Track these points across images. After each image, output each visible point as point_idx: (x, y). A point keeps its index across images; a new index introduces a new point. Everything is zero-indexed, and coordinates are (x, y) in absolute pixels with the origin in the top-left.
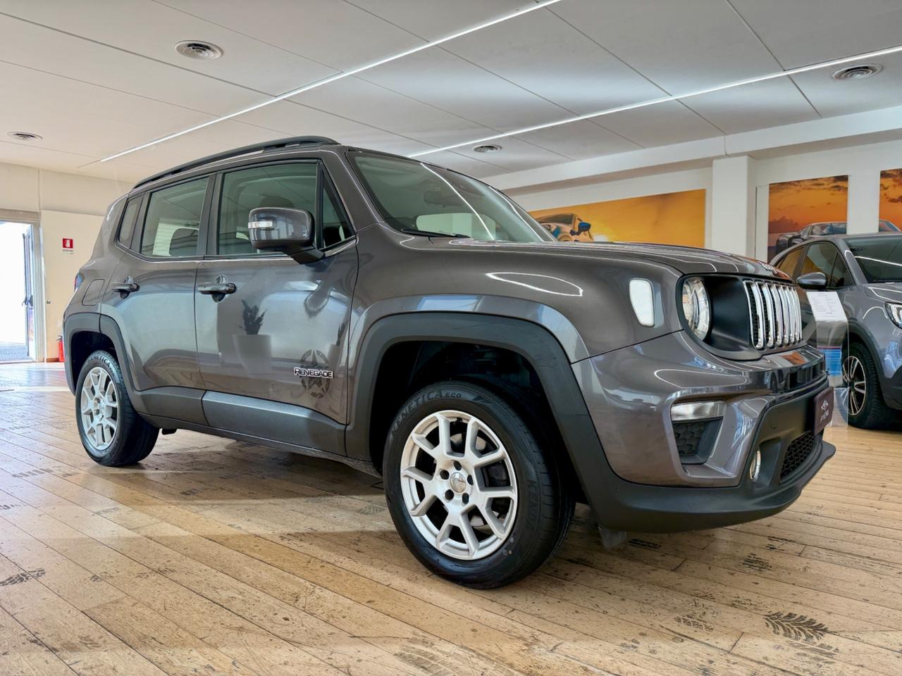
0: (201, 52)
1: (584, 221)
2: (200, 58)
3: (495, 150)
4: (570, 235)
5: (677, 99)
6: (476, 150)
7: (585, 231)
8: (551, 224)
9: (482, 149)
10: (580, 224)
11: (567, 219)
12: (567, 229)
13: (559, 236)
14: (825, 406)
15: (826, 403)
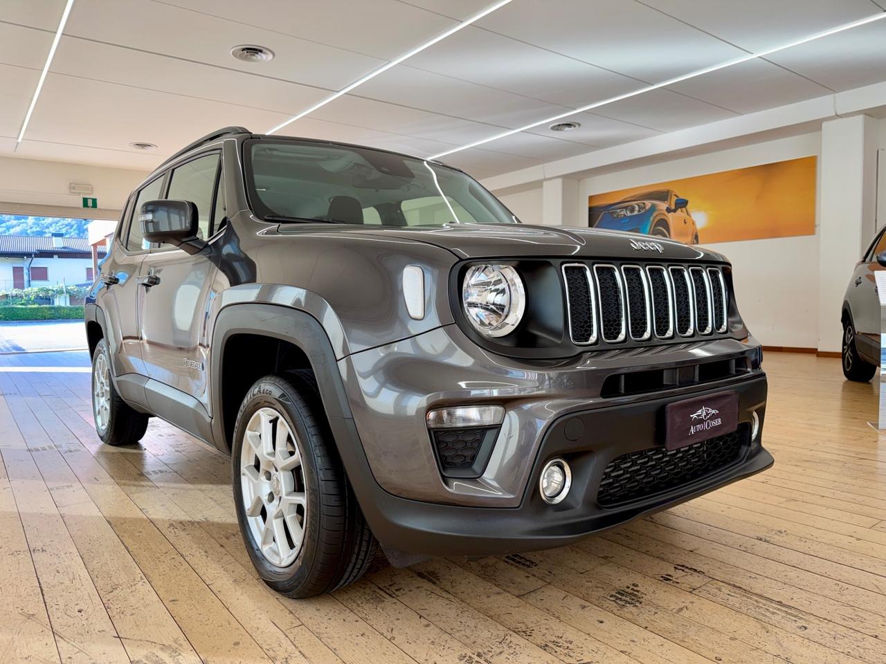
0: (254, 55)
1: (681, 197)
2: (253, 61)
3: (573, 128)
4: (666, 213)
5: (760, 57)
6: (553, 128)
7: (681, 208)
8: (646, 202)
9: (560, 127)
10: (677, 200)
11: (662, 195)
12: (663, 206)
13: (654, 215)
14: (707, 414)
15: (708, 410)
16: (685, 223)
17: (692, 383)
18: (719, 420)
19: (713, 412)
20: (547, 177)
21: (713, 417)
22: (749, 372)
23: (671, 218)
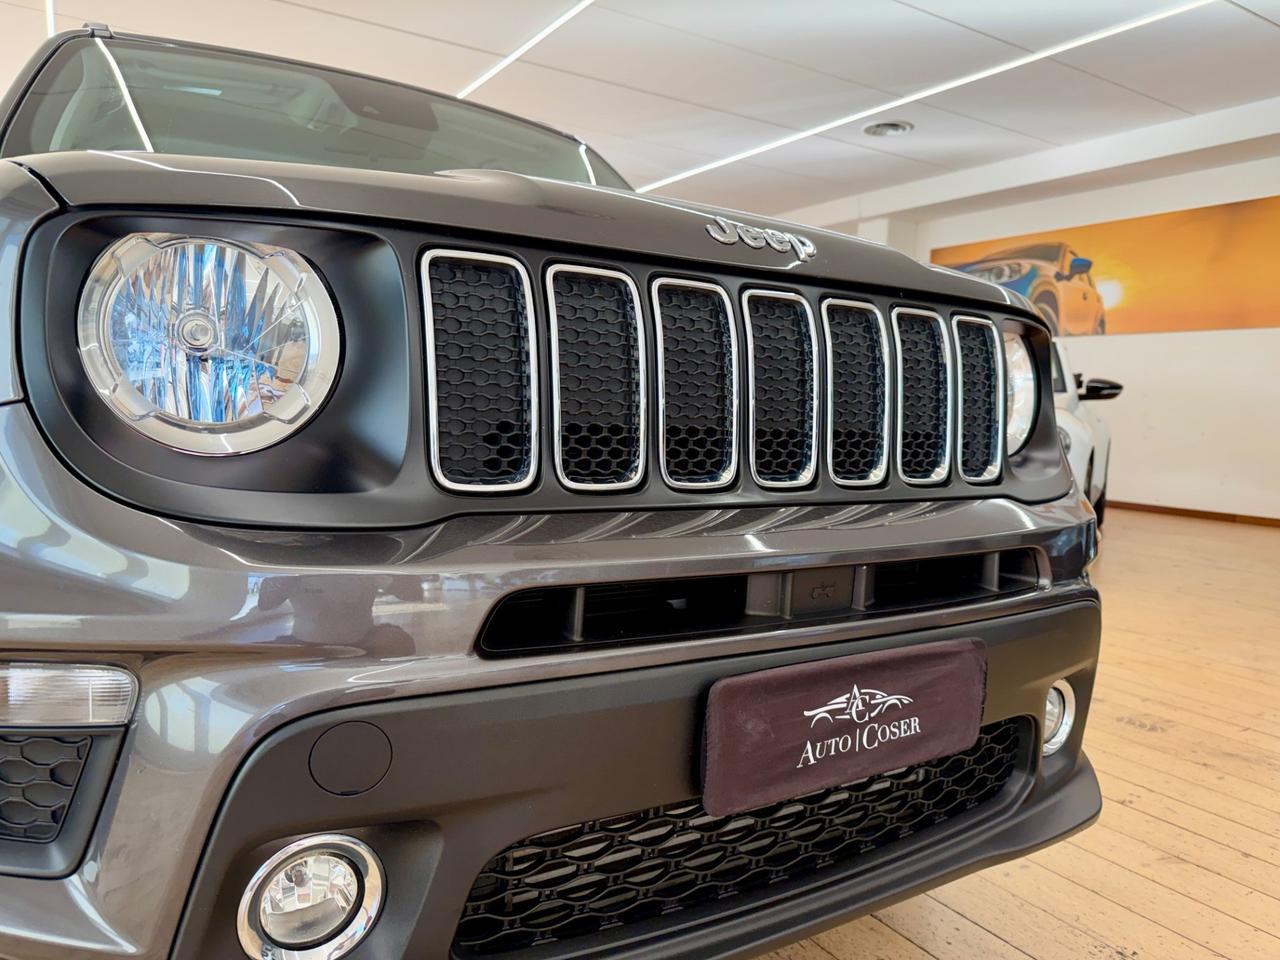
1: (1081, 255)
3: (901, 131)
4: (1054, 281)
6: (868, 131)
7: (1080, 273)
8: (1022, 262)
9: (879, 130)
10: (1074, 261)
11: (1049, 251)
12: (1049, 269)
13: (1035, 283)
14: (869, 707)
15: (873, 696)
16: (1085, 298)
17: (844, 613)
18: (915, 722)
19: (893, 700)
20: (865, 214)
21: (892, 714)
22: (1043, 588)
23: (1062, 289)
